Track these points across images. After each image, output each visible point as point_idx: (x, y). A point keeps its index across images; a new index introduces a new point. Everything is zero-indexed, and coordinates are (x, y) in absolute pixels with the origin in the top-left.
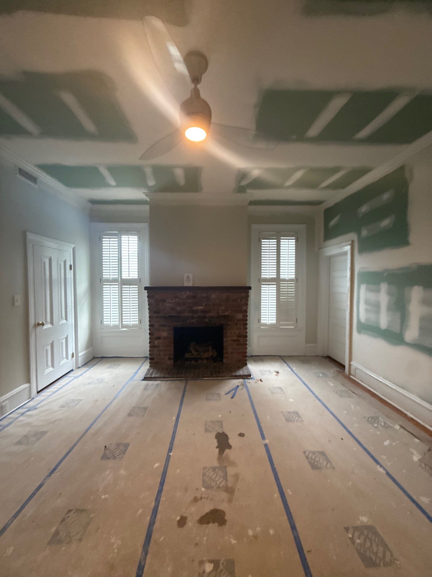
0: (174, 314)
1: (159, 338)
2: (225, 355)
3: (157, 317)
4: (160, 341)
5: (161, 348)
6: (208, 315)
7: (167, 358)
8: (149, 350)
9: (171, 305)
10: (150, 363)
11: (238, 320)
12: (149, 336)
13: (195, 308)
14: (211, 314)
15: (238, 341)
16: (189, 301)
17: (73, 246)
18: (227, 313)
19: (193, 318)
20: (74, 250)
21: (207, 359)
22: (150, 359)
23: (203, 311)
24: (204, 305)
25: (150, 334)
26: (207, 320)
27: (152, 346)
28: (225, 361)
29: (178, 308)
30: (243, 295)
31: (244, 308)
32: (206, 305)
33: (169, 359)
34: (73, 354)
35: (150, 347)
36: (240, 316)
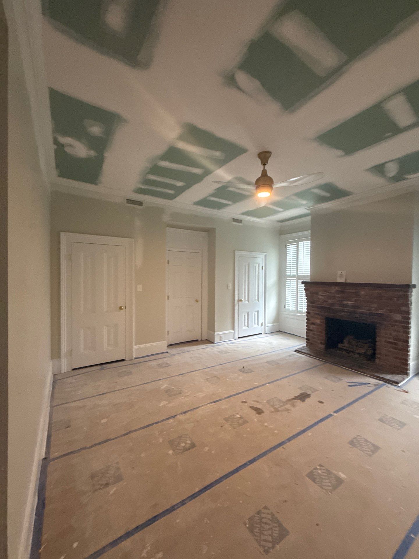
0: (326, 306)
1: (313, 324)
2: (378, 356)
3: (313, 307)
4: (314, 326)
5: (316, 333)
6: (359, 310)
7: (319, 342)
8: (306, 332)
9: (323, 298)
10: (307, 342)
11: (396, 321)
12: (306, 321)
13: (346, 302)
14: (363, 310)
15: (395, 344)
16: (339, 296)
17: (265, 254)
18: (380, 312)
19: (343, 311)
20: (265, 256)
21: (359, 354)
22: (307, 339)
23: (354, 307)
24: (353, 300)
25: (307, 319)
26: (357, 315)
27: (308, 330)
28: (377, 361)
29: (330, 301)
30: (401, 293)
31: (404, 308)
32: (356, 301)
33: (321, 343)
34: (262, 323)
35: (307, 329)
36: (398, 317)
